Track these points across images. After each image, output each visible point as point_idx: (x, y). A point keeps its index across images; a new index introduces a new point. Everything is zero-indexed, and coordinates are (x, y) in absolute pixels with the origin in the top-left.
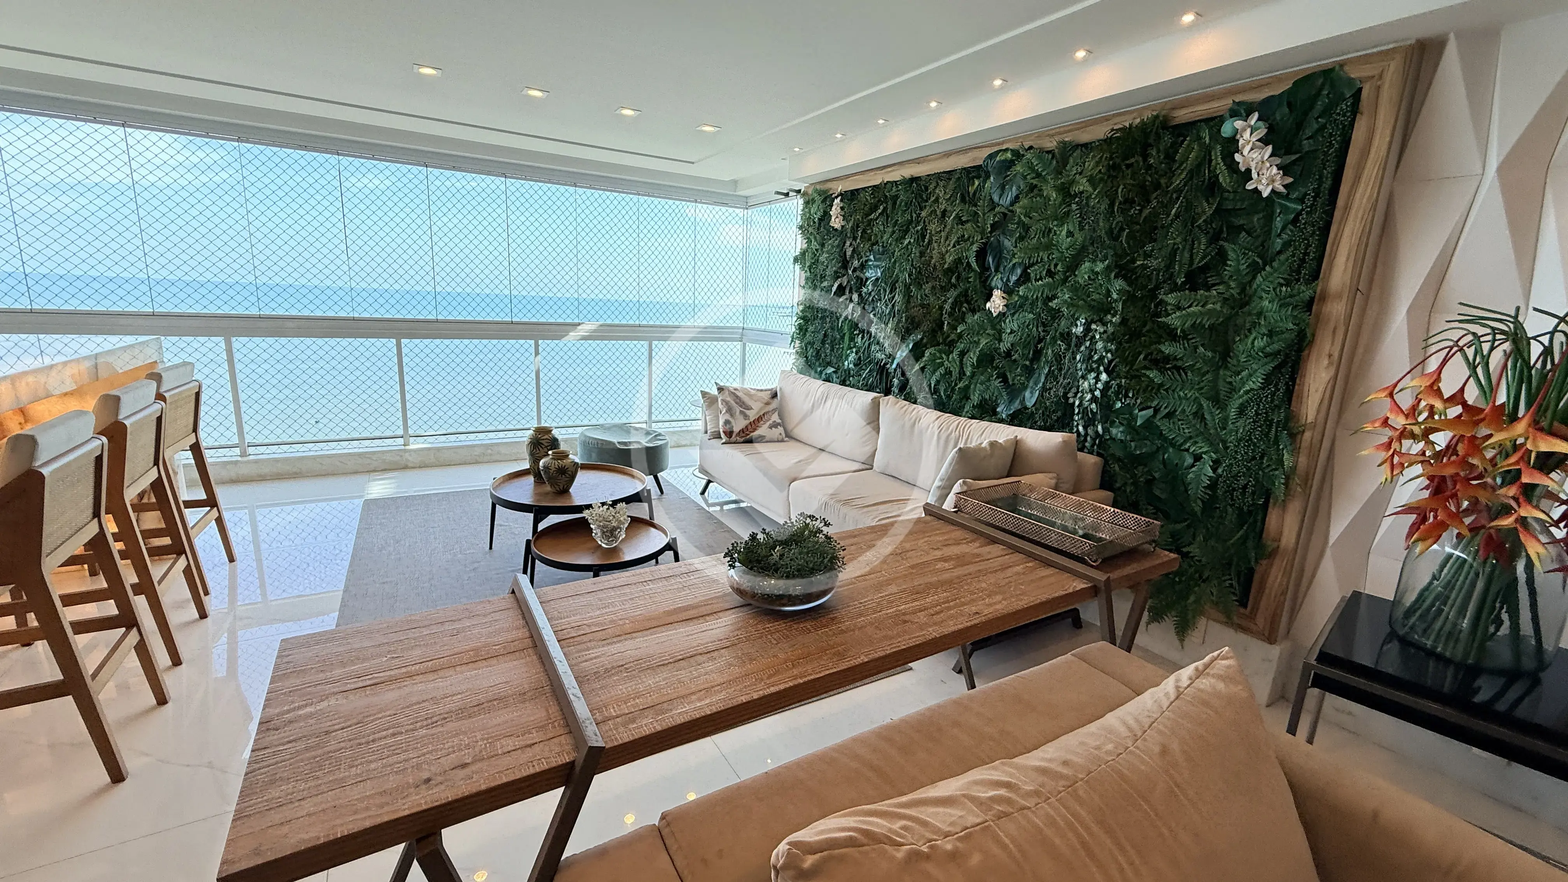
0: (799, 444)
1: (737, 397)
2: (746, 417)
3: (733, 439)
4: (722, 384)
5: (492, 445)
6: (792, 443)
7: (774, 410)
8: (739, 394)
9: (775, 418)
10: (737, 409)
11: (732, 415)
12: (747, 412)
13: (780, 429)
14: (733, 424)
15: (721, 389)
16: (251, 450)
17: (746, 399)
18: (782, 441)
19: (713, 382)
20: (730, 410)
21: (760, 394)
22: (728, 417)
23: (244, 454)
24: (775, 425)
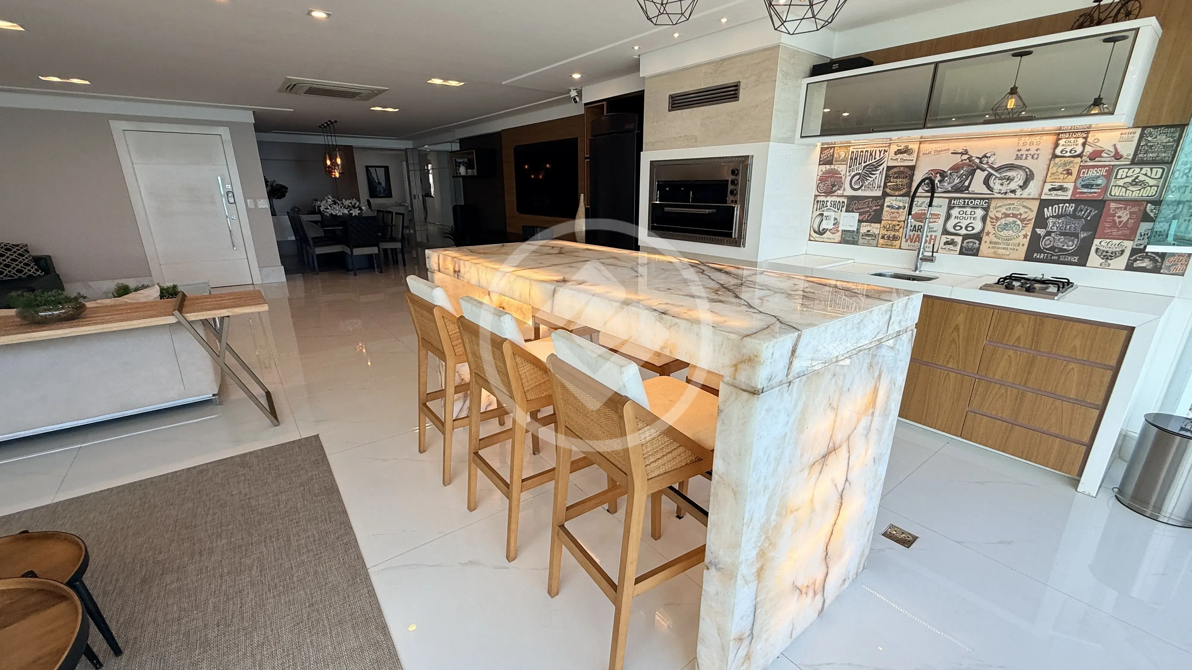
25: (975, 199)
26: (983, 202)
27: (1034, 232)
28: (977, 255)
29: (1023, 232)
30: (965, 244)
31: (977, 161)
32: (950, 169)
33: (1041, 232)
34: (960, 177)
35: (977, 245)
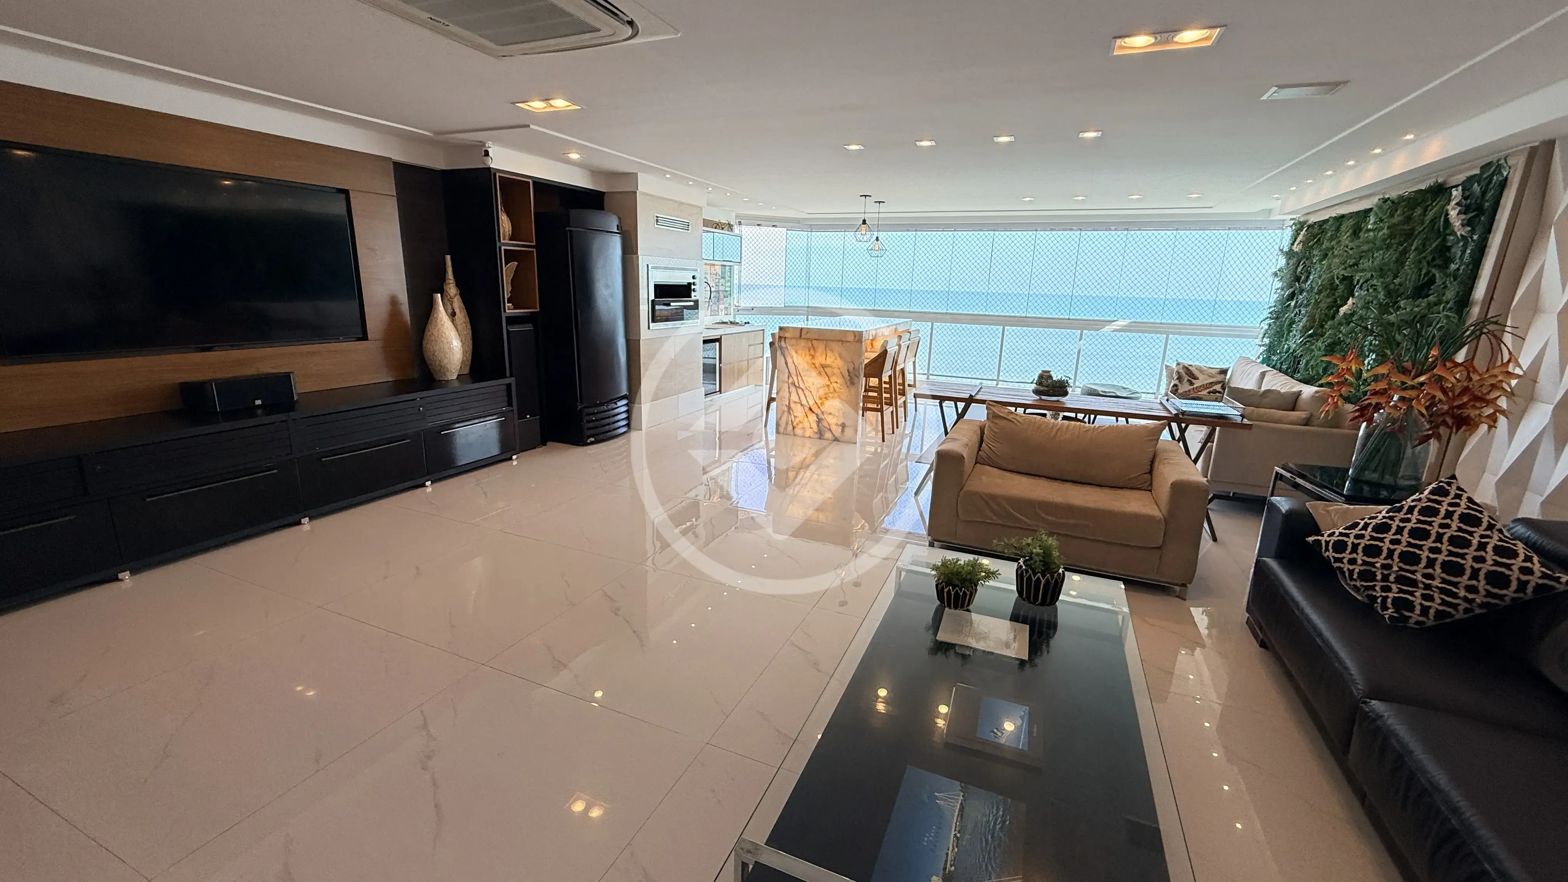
1: (1190, 370)
2: (1191, 384)
7: (1218, 382)
8: (1192, 369)
10: (1186, 378)
11: (1180, 382)
12: (1193, 381)
14: (1180, 387)
15: (1179, 364)
16: (931, 377)
17: (1196, 373)
20: (1181, 378)
21: (1210, 371)
22: (1177, 382)
23: (928, 378)
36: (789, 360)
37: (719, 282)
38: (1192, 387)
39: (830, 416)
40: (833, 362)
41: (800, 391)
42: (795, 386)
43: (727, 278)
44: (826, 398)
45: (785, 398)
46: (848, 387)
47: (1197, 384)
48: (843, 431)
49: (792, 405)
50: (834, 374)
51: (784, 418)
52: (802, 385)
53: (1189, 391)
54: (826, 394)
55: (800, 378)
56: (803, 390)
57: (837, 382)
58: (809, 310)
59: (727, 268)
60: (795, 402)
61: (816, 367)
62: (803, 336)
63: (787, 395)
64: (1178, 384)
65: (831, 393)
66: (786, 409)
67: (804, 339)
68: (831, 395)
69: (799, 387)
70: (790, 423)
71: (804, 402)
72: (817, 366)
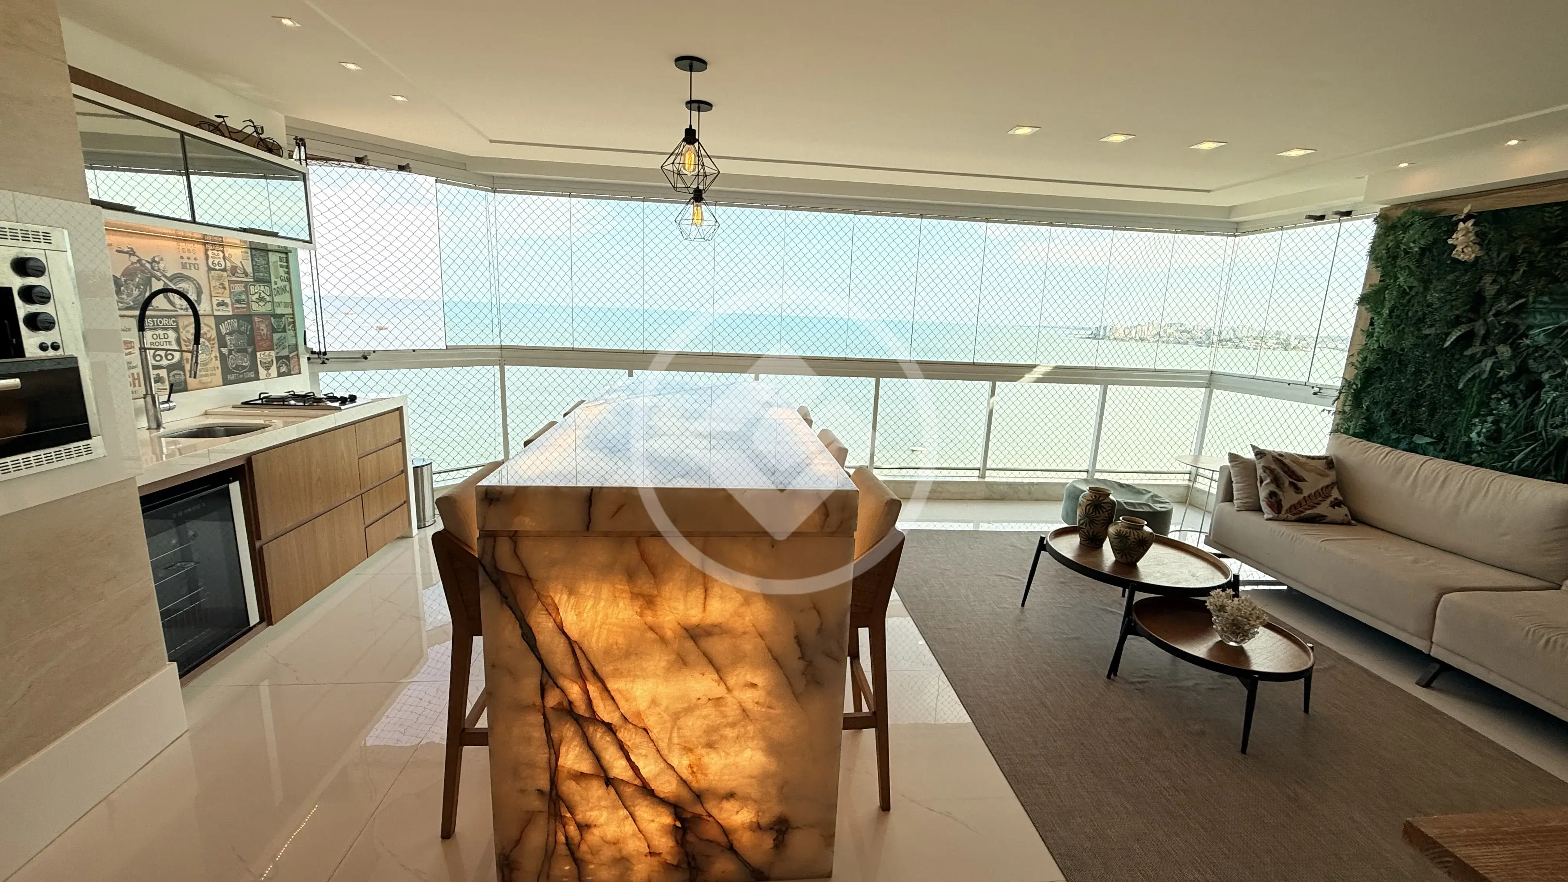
0: (1373, 531)
1: (1284, 464)
2: (1298, 490)
3: (1283, 515)
4: (1262, 447)
5: (943, 482)
6: (1360, 527)
7: (1333, 485)
8: (1287, 461)
9: (1335, 494)
10: (1287, 480)
11: (1278, 486)
12: (1299, 484)
13: (1344, 510)
14: (1281, 497)
15: (1260, 453)
17: (1296, 468)
18: (1348, 524)
19: (1248, 443)
20: (1276, 480)
21: (1311, 462)
22: (1273, 488)
24: (1336, 504)
25: (163, 317)
26: (171, 322)
27: (220, 352)
28: (187, 390)
29: (213, 356)
30: (172, 378)
31: (148, 266)
32: (123, 275)
33: (225, 351)
34: (137, 287)
35: (183, 377)
36: (542, 625)
37: (247, 292)
38: (1301, 497)
39: (727, 805)
40: (737, 614)
41: (601, 739)
42: (578, 720)
43: (277, 282)
44: (710, 745)
45: (532, 765)
46: (797, 696)
47: (1308, 489)
48: (780, 844)
49: (570, 788)
50: (738, 659)
51: (536, 838)
52: (604, 712)
53: (1299, 503)
54: (712, 730)
55: (594, 690)
56: (610, 728)
57: (754, 685)
58: (505, 353)
59: (273, 258)
60: (579, 777)
61: (663, 640)
62: (601, 521)
63: (542, 756)
64: (1277, 491)
65: (733, 725)
66: (537, 804)
67: (606, 534)
68: (729, 733)
69: (595, 719)
70: (562, 849)
71: (619, 768)
72: (669, 634)
